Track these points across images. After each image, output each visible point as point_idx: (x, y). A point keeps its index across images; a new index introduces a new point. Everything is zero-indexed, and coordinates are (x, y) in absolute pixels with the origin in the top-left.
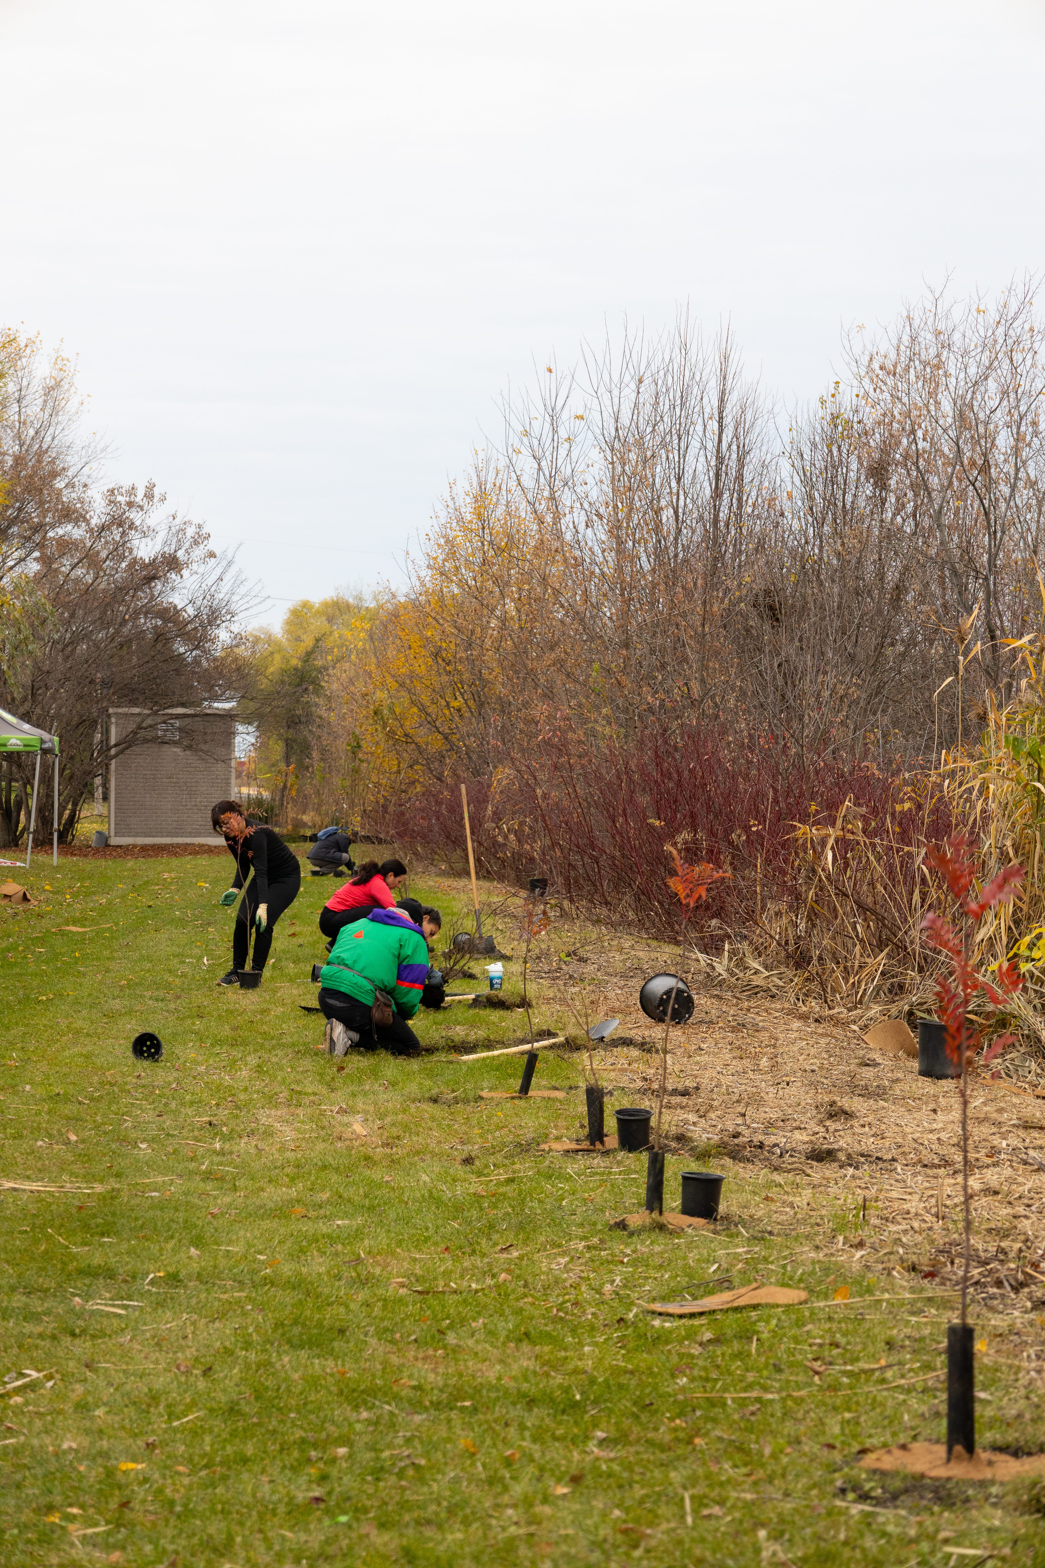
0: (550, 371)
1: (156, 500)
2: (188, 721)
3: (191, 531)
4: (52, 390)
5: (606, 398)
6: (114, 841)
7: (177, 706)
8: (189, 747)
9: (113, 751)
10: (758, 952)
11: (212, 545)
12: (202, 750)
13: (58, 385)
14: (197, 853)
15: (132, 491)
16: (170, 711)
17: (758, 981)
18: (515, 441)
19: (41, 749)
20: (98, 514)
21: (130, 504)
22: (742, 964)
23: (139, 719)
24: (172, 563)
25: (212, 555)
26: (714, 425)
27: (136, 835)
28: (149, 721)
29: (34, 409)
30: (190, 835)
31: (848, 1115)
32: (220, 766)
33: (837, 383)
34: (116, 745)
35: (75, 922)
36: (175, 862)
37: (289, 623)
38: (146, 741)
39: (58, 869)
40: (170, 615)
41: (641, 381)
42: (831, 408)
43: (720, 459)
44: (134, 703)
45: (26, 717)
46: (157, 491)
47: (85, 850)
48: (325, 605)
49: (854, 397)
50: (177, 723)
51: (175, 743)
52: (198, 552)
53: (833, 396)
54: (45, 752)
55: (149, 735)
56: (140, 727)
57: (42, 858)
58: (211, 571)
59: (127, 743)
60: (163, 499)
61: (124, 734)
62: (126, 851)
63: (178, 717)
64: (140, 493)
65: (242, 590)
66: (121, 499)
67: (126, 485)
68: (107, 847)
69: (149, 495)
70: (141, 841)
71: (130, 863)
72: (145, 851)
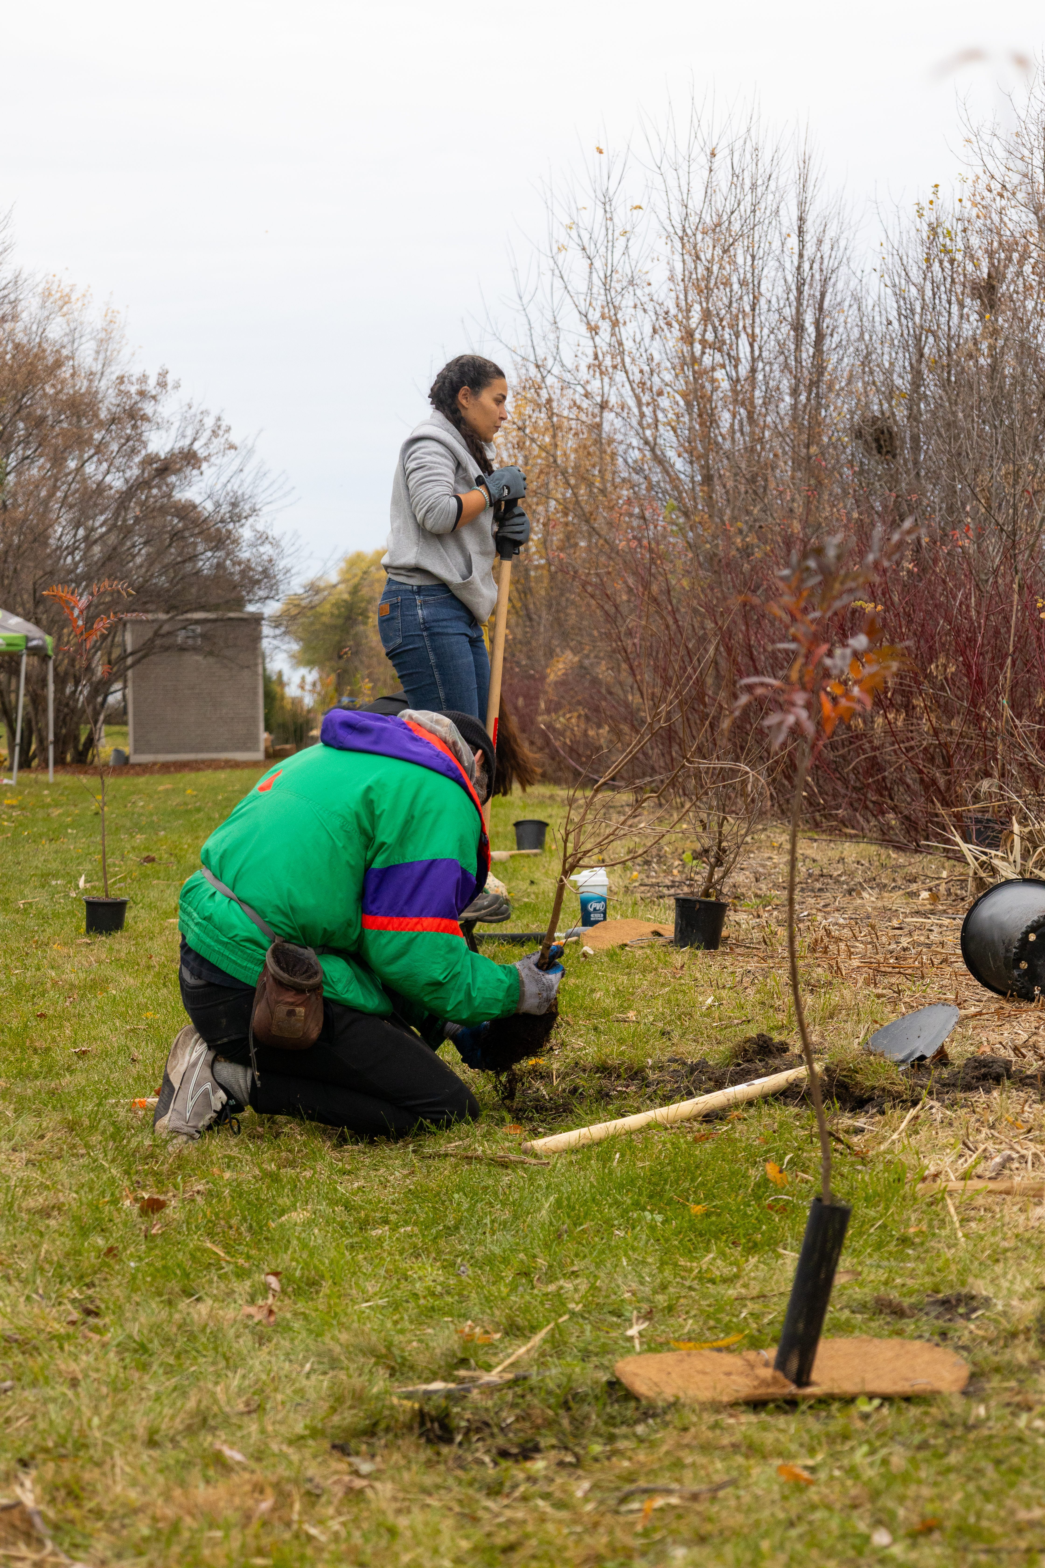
0: (601, 152)
1: (169, 387)
2: (209, 625)
3: (209, 422)
5: (671, 176)
6: (135, 759)
7: (196, 610)
8: (211, 653)
9: (129, 661)
11: (233, 438)
12: (225, 657)
14: (223, 768)
15: (144, 379)
16: (189, 616)
18: (561, 236)
19: (27, 648)
20: (107, 405)
21: (142, 394)
23: (156, 626)
24: (189, 457)
25: (232, 447)
26: (793, 241)
27: (157, 752)
28: (166, 628)
30: (216, 750)
32: (246, 673)
33: (936, 186)
34: (132, 654)
36: (192, 776)
38: (166, 649)
40: (186, 511)
41: (713, 155)
42: (930, 216)
43: (801, 281)
46: (170, 379)
47: (102, 771)
49: (957, 203)
50: (199, 629)
51: (195, 649)
52: (217, 444)
53: (931, 202)
54: (33, 651)
55: (167, 641)
56: (156, 634)
57: (33, 776)
58: (229, 463)
59: (145, 651)
60: (177, 386)
61: (141, 642)
62: (145, 769)
63: (197, 622)
64: (152, 382)
65: (265, 483)
66: (133, 389)
67: (137, 372)
68: (123, 764)
69: (162, 384)
70: (162, 758)
71: (142, 780)
72: (166, 768)
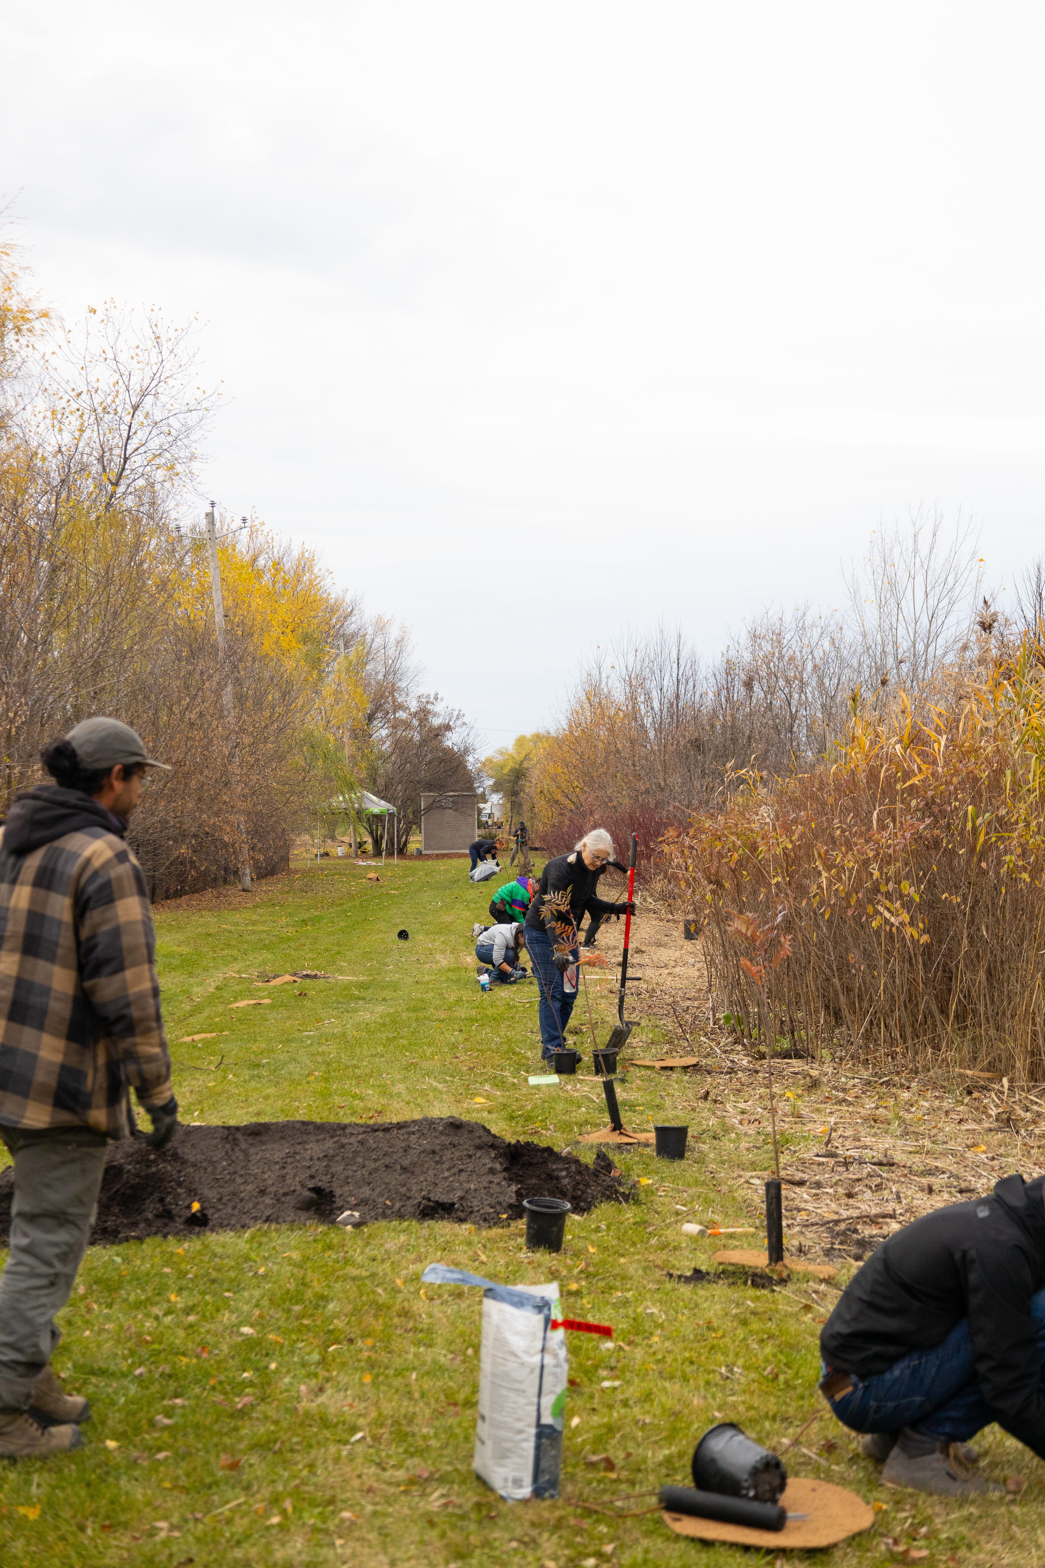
1: (439, 700)
2: (456, 798)
3: (455, 714)
4: (399, 642)
6: (424, 852)
7: (450, 791)
8: (457, 809)
9: (423, 812)
10: (652, 895)
11: (465, 719)
12: (462, 812)
13: (403, 639)
15: (429, 697)
16: (447, 794)
17: (651, 907)
19: (389, 812)
20: (414, 706)
21: (428, 702)
22: (645, 900)
23: (434, 798)
24: (448, 728)
25: (464, 724)
26: (675, 665)
27: (434, 849)
28: (438, 799)
29: (391, 652)
30: (458, 849)
31: (643, 952)
32: (470, 818)
34: (424, 810)
35: (394, 889)
36: (449, 861)
37: (516, 744)
38: (437, 807)
39: (396, 866)
40: (447, 751)
43: (678, 681)
44: (430, 791)
45: (382, 798)
46: (439, 697)
47: (411, 857)
48: (533, 736)
50: (452, 799)
51: (451, 808)
52: (459, 723)
54: (390, 814)
55: (439, 805)
56: (434, 801)
57: (391, 861)
58: (464, 731)
59: (428, 809)
60: (442, 700)
61: (428, 804)
62: (429, 857)
63: (451, 796)
64: (432, 699)
66: (424, 700)
67: (426, 693)
68: (420, 855)
69: (436, 699)
70: (436, 852)
71: (430, 863)
72: (439, 857)
